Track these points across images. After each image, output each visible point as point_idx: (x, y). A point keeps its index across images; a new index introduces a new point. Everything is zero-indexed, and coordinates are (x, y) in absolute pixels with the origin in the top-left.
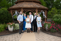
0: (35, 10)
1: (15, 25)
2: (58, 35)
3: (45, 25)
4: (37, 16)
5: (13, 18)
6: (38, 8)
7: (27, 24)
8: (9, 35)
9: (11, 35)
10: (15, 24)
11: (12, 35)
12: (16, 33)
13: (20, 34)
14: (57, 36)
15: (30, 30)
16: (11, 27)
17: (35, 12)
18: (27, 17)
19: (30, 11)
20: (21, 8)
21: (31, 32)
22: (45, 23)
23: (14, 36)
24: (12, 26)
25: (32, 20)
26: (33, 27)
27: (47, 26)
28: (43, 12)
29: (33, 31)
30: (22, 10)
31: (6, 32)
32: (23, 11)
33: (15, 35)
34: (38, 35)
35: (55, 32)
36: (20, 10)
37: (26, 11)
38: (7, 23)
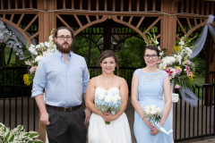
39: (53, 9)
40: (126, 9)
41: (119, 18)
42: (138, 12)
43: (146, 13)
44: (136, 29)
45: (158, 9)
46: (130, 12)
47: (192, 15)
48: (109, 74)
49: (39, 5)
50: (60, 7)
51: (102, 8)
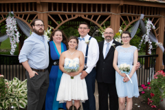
0: (106, 13)
3: (157, 87)
10: (8, 83)
17: (108, 25)
20: (38, 1)
22: (160, 77)
26: (97, 96)
28: (149, 22)
30: (43, 13)
36: (33, 12)
37: (64, 17)
39: (46, 11)
40: (89, 11)
41: (85, 16)
42: (97, 13)
43: (102, 13)
44: (96, 23)
45: (109, 11)
46: (92, 12)
47: (130, 14)
48: (73, 49)
49: (38, 9)
50: (50, 10)
51: (75, 10)
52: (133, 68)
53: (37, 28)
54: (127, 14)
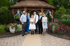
0: (40, 9)
1: (17, 26)
2: (67, 37)
3: (51, 26)
4: (43, 16)
5: (15, 18)
6: (44, 7)
7: (31, 25)
8: (10, 37)
9: (12, 37)
11: (14, 37)
12: (18, 35)
13: (23, 36)
14: (66, 39)
15: (34, 32)
16: (13, 29)
17: (41, 12)
18: (31, 17)
19: (34, 11)
20: (24, 7)
21: (36, 34)
22: (52, 24)
23: (16, 38)
24: (13, 27)
25: (37, 21)
26: (38, 28)
27: (54, 28)
28: (50, 12)
29: (38, 33)
30: (26, 9)
31: (7, 33)
32: (27, 11)
33: (18, 37)
34: (44, 37)
35: (63, 34)
36: (23, 9)
37: (30, 10)
38: (7, 23)
42: (38, 9)
43: (39, 9)
51: (33, 9)
52: (46, 22)
53: (24, 13)
54: (45, 10)
